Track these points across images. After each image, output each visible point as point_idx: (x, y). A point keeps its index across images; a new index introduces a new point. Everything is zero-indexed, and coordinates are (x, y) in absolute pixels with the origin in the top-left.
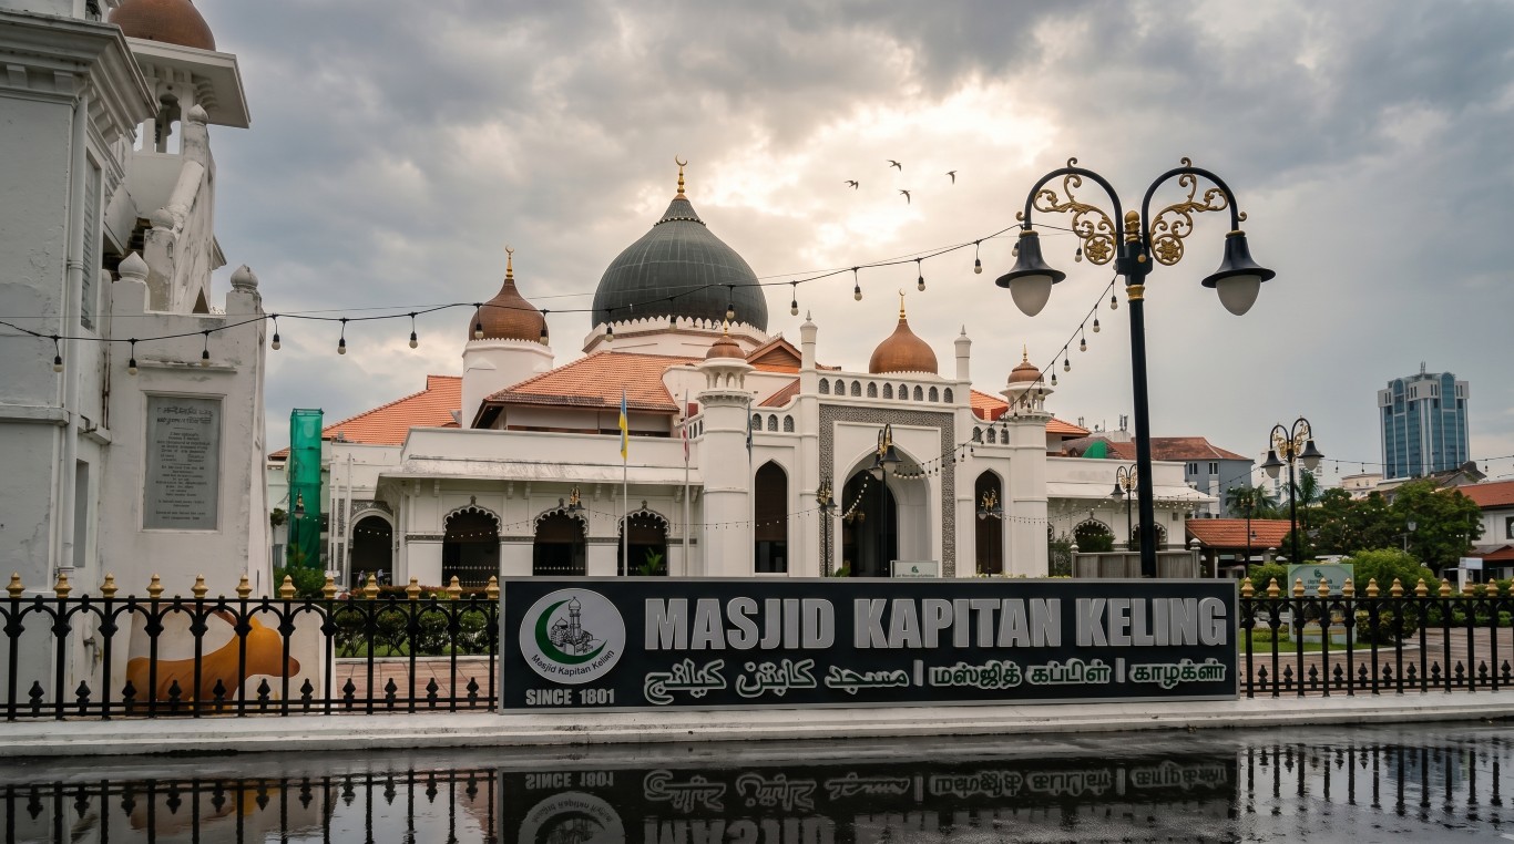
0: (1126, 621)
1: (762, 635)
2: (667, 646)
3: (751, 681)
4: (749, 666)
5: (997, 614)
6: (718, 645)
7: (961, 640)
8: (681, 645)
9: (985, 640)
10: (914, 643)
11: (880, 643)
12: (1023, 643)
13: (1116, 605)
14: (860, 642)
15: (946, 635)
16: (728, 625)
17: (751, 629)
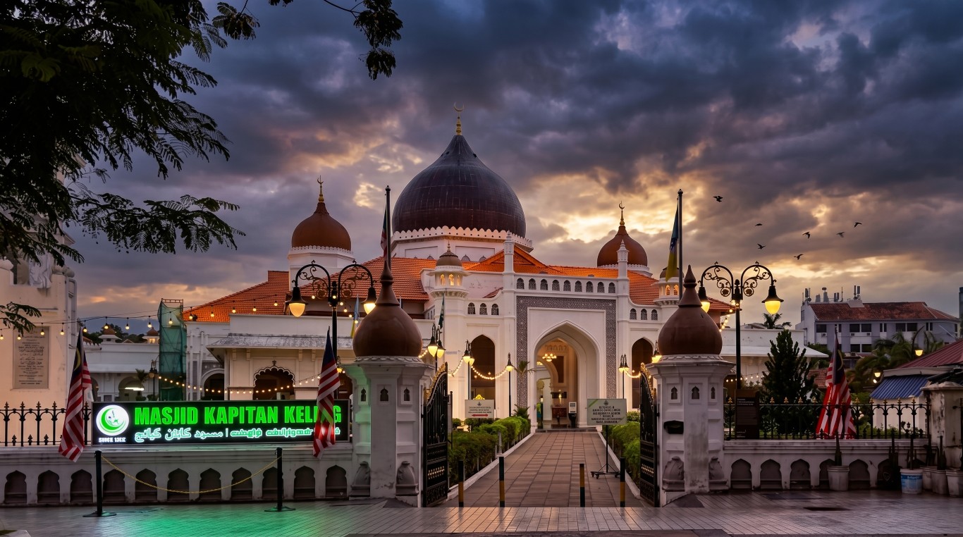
0: (302, 414)
1: (173, 420)
2: (142, 423)
3: (169, 435)
4: (169, 430)
5: (255, 413)
6: (159, 423)
7: (242, 421)
8: (147, 423)
9: (250, 421)
10: (225, 422)
11: (213, 422)
12: (264, 422)
13: (299, 408)
14: (207, 422)
15: (236, 419)
16: (162, 417)
17: (170, 418)
